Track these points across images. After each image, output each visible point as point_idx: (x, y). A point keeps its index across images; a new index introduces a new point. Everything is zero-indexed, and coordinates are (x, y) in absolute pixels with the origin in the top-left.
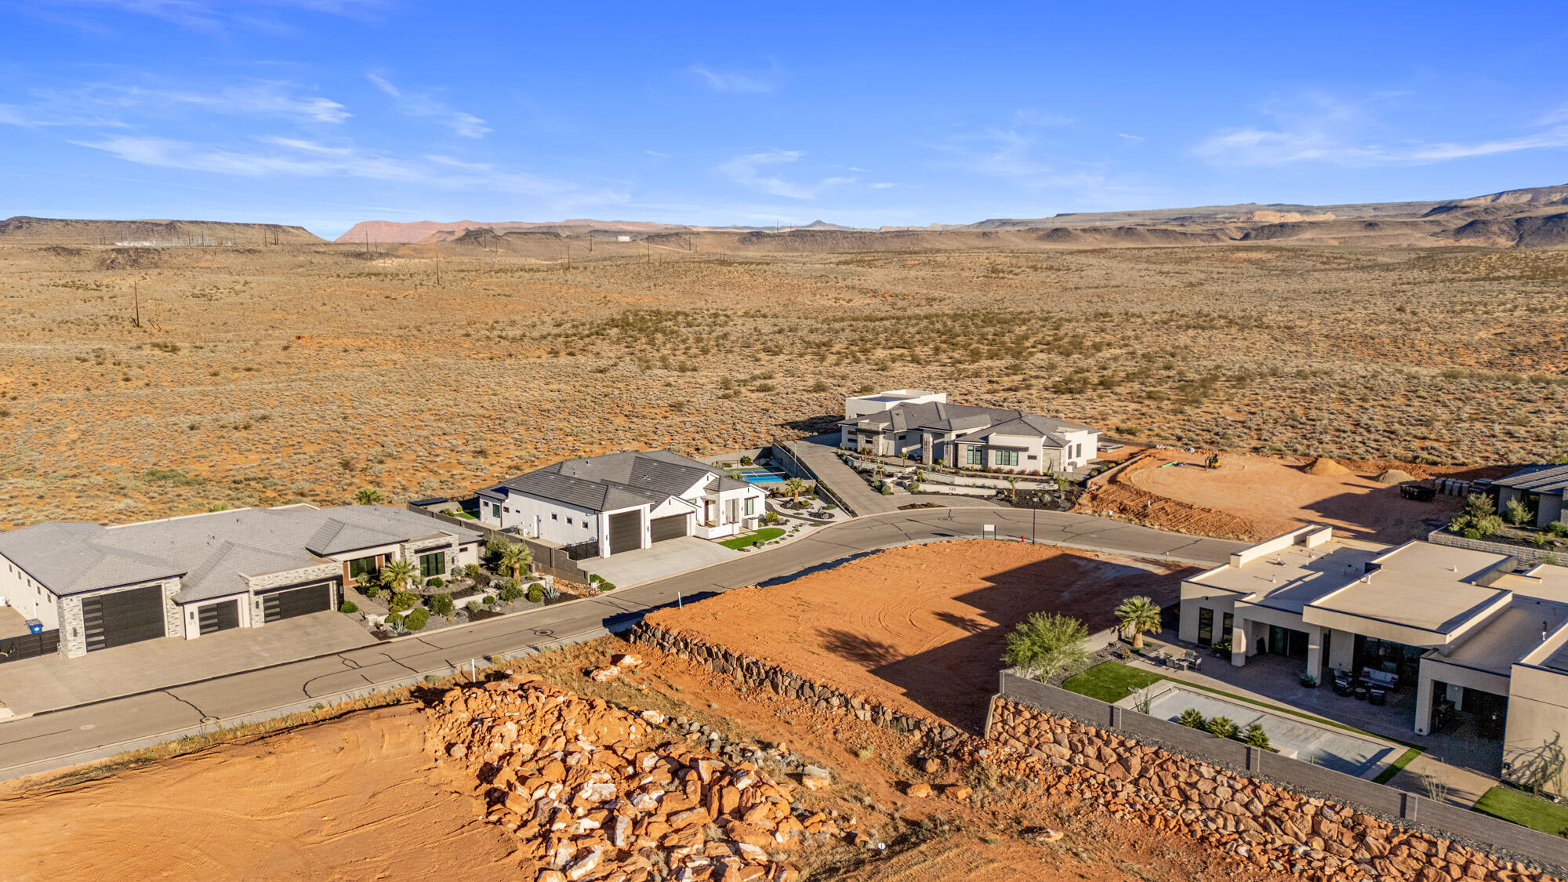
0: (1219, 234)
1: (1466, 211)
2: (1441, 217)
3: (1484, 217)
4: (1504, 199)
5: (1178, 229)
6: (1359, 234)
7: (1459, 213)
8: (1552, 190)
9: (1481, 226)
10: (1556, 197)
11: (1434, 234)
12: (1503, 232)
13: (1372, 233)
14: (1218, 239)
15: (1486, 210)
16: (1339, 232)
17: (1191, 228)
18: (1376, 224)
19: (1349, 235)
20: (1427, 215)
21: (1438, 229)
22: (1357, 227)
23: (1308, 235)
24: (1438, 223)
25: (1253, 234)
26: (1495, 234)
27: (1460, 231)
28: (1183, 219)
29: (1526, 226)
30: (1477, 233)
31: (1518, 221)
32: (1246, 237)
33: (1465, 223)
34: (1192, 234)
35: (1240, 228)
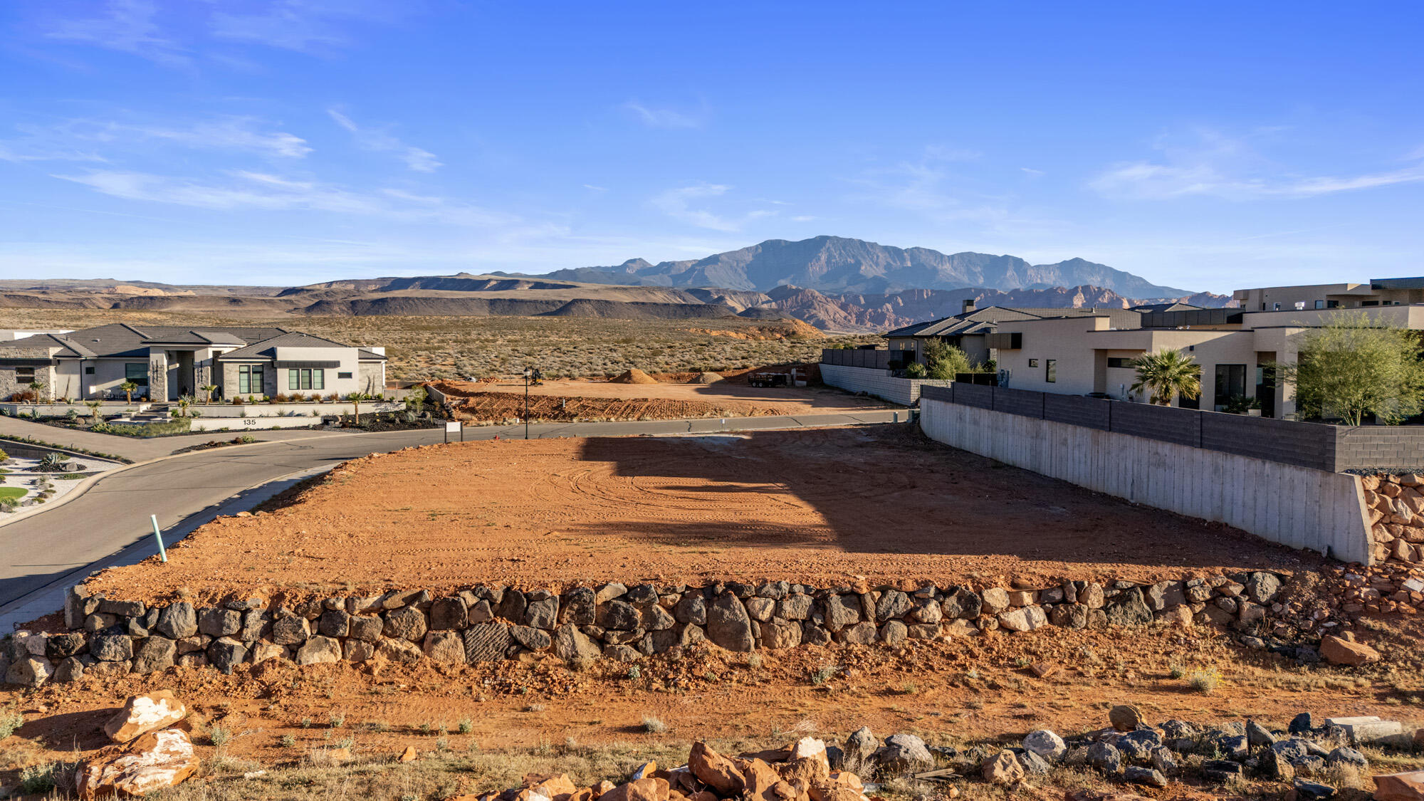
0: (86, 303)
1: (310, 293)
2: (293, 297)
3: (325, 298)
4: (334, 286)
5: (41, 296)
6: (224, 308)
7: (306, 295)
8: (368, 282)
9: (325, 305)
10: (373, 287)
11: (289, 311)
12: (343, 311)
13: (237, 309)
14: (85, 307)
15: (326, 293)
16: (207, 307)
17: (55, 297)
18: (240, 301)
19: (217, 309)
20: (279, 296)
21: (291, 307)
22: (222, 303)
23: (178, 308)
24: (291, 302)
25: (123, 304)
26: (337, 312)
27: (309, 309)
28: (43, 288)
29: (359, 308)
30: (323, 311)
31: (352, 302)
32: (116, 306)
33: (312, 303)
34: (57, 302)
35: (108, 298)
